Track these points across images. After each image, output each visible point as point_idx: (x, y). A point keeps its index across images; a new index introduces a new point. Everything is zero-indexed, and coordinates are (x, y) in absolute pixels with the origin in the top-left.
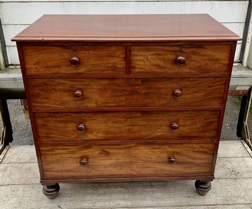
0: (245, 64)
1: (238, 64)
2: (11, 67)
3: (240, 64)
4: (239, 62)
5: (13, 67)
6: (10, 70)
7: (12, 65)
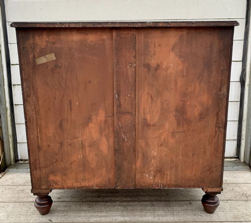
0: (242, 160)
1: (235, 159)
2: (20, 162)
3: (238, 160)
4: (236, 158)
5: (22, 162)
6: (20, 165)
7: (21, 160)
